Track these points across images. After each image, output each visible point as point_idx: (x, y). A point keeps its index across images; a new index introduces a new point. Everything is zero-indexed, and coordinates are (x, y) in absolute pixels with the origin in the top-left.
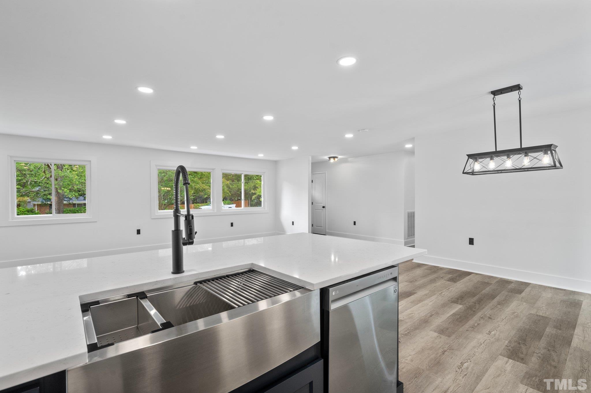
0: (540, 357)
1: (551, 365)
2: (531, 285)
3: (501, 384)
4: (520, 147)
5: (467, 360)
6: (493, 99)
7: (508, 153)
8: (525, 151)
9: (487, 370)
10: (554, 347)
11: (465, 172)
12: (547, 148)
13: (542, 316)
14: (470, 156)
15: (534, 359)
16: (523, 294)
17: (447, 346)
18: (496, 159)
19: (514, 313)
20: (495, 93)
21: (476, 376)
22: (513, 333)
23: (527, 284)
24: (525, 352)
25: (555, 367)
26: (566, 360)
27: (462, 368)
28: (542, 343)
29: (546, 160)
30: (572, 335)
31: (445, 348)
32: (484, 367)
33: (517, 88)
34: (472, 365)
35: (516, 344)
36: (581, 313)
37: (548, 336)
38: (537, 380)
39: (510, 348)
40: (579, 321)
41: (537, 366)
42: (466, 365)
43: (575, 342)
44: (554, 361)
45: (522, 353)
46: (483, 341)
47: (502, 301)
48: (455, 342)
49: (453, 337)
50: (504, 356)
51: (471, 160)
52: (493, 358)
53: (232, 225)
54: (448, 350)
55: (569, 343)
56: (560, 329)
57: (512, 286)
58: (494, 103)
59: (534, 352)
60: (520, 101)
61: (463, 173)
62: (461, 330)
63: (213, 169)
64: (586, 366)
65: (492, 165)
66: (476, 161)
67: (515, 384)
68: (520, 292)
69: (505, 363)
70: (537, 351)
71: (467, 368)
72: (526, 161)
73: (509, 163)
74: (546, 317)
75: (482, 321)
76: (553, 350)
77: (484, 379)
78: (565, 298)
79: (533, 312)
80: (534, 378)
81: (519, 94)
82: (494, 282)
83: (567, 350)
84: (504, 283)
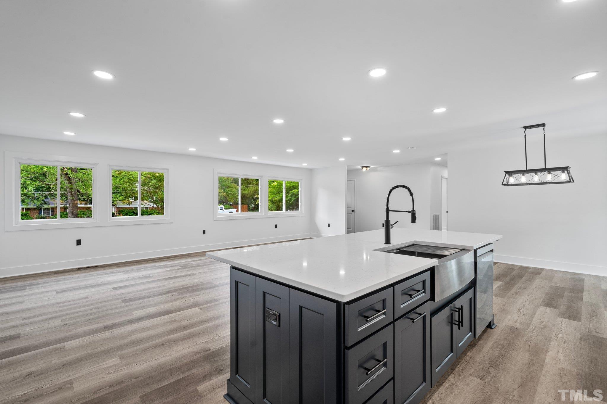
0: (565, 306)
1: (573, 309)
2: (545, 270)
3: (547, 318)
4: (544, 168)
5: (521, 308)
6: (525, 132)
7: (536, 171)
8: (549, 170)
9: (536, 312)
10: (572, 301)
11: (503, 184)
12: (564, 169)
13: (560, 287)
14: (507, 172)
15: (562, 307)
16: (541, 275)
17: (504, 302)
18: (526, 175)
19: (539, 286)
20: (525, 128)
21: (530, 315)
22: (544, 296)
23: (542, 269)
25: (576, 310)
26: (582, 307)
27: (520, 312)
28: (565, 300)
29: (564, 177)
30: (582, 296)
32: (533, 311)
33: (543, 125)
34: (525, 310)
35: (548, 300)
36: (585, 285)
37: (567, 296)
38: (567, 315)
39: (545, 302)
40: (585, 289)
41: (565, 310)
42: (521, 310)
43: (585, 299)
44: (574, 307)
45: (554, 304)
46: (527, 299)
47: (528, 279)
48: (508, 300)
49: (506, 298)
50: (543, 306)
51: (507, 175)
52: (537, 307)
53: (276, 226)
54: (507, 304)
55: (582, 299)
56: (574, 293)
57: (531, 270)
58: (525, 135)
59: (561, 304)
60: (544, 135)
61: (502, 185)
62: (509, 294)
63: (261, 177)
64: (594, 309)
65: (523, 179)
66: (511, 176)
67: (555, 317)
68: (540, 274)
69: (545, 309)
70: (563, 303)
71: (523, 312)
72: (549, 177)
73: (536, 178)
74: (562, 287)
75: (520, 290)
76: (573, 303)
77: (536, 316)
78: (571, 277)
79: (553, 284)
80: (565, 315)
81: (544, 130)
82: (517, 268)
83: (581, 303)
84: (524, 269)
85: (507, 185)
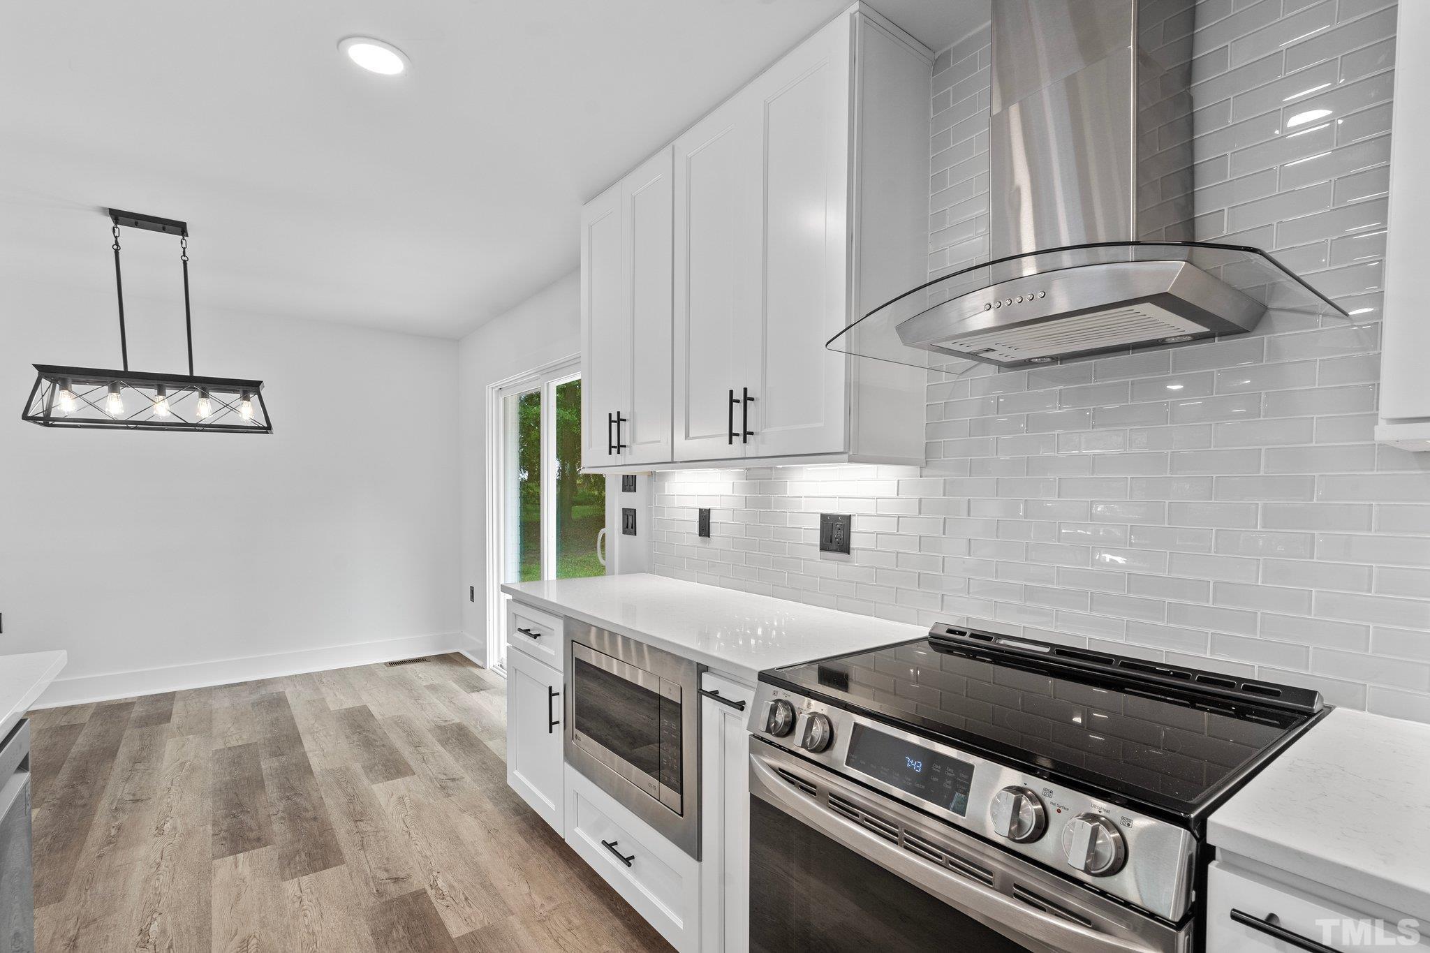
0: (283, 818)
1: (307, 820)
2: (178, 696)
3: (253, 907)
4: (187, 374)
5: (150, 917)
6: (114, 231)
7: (161, 382)
9: (209, 904)
10: (292, 788)
11: (30, 414)
12: (249, 388)
13: (240, 746)
14: (46, 371)
15: (277, 827)
16: (175, 719)
17: (70, 925)
19: (182, 765)
20: (117, 217)
21: (193, 931)
22: (208, 804)
23: (170, 697)
24: (254, 826)
25: (315, 819)
27: (150, 940)
28: (272, 791)
29: (246, 410)
30: (304, 755)
31: (69, 930)
32: (199, 902)
33: (179, 228)
34: (169, 919)
35: (228, 820)
36: (294, 712)
37: (271, 775)
38: (303, 856)
39: (223, 834)
40: (301, 728)
41: (289, 836)
42: (154, 928)
43: (315, 762)
44: (306, 810)
45: (252, 831)
46: (158, 855)
47: (139, 753)
48: (86, 901)
49: (72, 893)
50: (223, 856)
51: (46, 383)
52: (205, 874)
54: (82, 931)
55: (309, 770)
56: (282, 754)
57: (137, 711)
58: (117, 242)
59: (269, 816)
60: (185, 263)
61: (25, 417)
62: (81, 864)
64: (350, 790)
65: (115, 405)
66: (63, 386)
67: (276, 889)
68: (167, 718)
69: (233, 867)
70: (273, 811)
71: (163, 932)
72: (204, 409)
73: (162, 409)
74: (248, 745)
75: (123, 818)
76: (295, 794)
77: (215, 923)
78: (255, 697)
79: (219, 745)
80: (297, 858)
81: (184, 246)
82: (86, 717)
83: (313, 782)
84: (112, 712)
85: (47, 420)
